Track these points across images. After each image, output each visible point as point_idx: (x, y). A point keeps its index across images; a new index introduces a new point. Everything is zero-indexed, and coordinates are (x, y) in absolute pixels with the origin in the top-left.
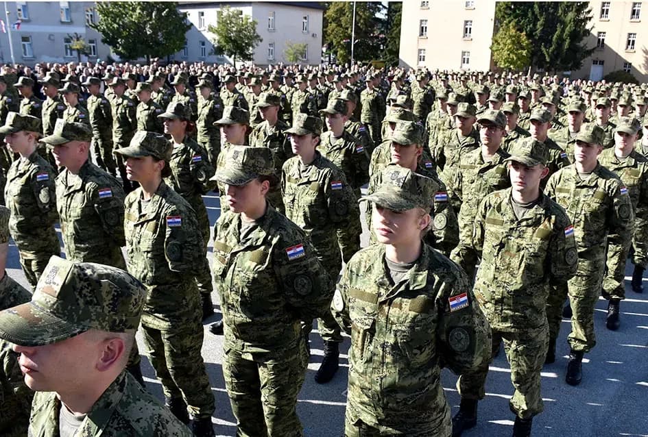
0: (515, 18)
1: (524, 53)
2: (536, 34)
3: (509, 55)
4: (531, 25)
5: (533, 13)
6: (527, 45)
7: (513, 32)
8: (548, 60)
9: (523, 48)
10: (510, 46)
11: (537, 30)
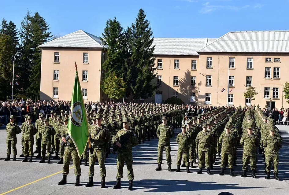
0: (114, 69)
1: (123, 89)
2: (127, 78)
3: (115, 91)
4: (124, 74)
5: (124, 66)
6: (124, 85)
7: (116, 78)
8: (134, 92)
9: (122, 87)
10: (115, 86)
11: (127, 76)
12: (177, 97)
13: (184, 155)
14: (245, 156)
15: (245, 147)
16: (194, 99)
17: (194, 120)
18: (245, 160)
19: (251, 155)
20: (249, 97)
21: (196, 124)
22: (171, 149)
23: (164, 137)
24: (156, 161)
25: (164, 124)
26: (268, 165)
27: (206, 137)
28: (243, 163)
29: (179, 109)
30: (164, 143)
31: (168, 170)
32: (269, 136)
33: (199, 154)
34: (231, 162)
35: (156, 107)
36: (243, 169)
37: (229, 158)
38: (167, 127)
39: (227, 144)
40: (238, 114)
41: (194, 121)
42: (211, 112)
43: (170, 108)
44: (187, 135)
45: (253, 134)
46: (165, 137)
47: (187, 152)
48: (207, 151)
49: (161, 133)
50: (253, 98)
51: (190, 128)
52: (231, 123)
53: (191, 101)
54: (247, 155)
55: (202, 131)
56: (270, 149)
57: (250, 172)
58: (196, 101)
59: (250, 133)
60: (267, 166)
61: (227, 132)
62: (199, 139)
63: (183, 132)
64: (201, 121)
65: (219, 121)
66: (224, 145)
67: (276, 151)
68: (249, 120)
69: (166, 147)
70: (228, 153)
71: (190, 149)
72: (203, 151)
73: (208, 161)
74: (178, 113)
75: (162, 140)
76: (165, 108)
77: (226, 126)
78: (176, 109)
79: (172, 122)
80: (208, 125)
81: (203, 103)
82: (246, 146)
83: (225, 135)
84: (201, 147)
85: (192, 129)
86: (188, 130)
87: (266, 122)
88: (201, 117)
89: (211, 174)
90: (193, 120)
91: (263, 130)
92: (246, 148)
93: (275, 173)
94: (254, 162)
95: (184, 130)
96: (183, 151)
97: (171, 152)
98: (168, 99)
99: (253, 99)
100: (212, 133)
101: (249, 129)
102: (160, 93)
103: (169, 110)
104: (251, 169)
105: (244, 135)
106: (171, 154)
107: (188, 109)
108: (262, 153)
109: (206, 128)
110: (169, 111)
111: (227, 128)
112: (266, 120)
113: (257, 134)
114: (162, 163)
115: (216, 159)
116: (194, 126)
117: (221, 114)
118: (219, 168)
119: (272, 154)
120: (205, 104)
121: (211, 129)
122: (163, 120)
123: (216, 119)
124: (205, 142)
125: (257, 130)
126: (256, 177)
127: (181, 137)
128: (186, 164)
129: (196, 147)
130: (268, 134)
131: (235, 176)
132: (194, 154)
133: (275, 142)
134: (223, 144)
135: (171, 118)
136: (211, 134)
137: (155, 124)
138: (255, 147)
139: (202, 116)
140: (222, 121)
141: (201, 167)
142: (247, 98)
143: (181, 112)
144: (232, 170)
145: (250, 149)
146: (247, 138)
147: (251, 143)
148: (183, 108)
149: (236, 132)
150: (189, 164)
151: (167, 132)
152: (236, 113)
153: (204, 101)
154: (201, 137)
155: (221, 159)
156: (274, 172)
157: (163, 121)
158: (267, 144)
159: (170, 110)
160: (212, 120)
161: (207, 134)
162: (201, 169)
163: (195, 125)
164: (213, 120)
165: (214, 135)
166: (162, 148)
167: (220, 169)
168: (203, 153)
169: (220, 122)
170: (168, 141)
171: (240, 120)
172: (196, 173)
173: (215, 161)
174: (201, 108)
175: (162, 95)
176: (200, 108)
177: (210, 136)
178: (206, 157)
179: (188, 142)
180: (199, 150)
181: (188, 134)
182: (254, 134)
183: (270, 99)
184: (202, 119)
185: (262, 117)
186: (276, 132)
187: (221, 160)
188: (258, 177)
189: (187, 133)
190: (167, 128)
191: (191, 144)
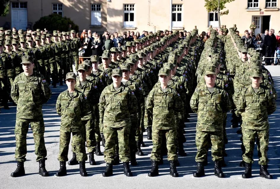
12: (60, 13)
13: (74, 139)
14: (201, 133)
15: (200, 113)
16: (100, 17)
17: (94, 62)
18: (202, 141)
19: (213, 130)
20: (216, 9)
21: (99, 71)
22: (46, 129)
23: (28, 101)
24: (13, 157)
25: (27, 74)
26: (249, 150)
27: (120, 98)
28: (197, 148)
29: (64, 42)
30: (29, 115)
31: (40, 173)
32: (250, 89)
33: (105, 135)
34: (172, 148)
35: (12, 38)
36: (197, 159)
37: (169, 139)
38: (34, 81)
39: (162, 110)
40: (188, 45)
41: (93, 65)
42: (131, 43)
43: (45, 39)
44: (78, 95)
45: (215, 86)
46: (30, 103)
47: (81, 133)
48: (122, 128)
49: (20, 94)
50: (224, 10)
51: (85, 80)
52: (171, 66)
53: (92, 24)
54: (205, 130)
55: (111, 85)
56: (252, 116)
57: (212, 165)
58: (104, 23)
59: (210, 84)
60: (246, 152)
61: (162, 86)
62: (105, 103)
63: (69, 89)
64: (110, 65)
65: (148, 63)
66: (157, 113)
67: (265, 119)
68: (210, 56)
69: (33, 124)
70: (165, 128)
71: (88, 126)
72: (115, 127)
73: (124, 149)
74: (62, 49)
75: (25, 109)
76: (32, 39)
77: (161, 72)
78: (57, 40)
79: (49, 69)
80: (124, 71)
81: (119, 26)
82: (202, 112)
83: (159, 91)
84: (109, 120)
85: (91, 82)
86: (81, 85)
87: (246, 59)
88: (109, 55)
89: (132, 175)
90: (91, 63)
91: (238, 76)
92: (202, 116)
93: (263, 164)
94: (219, 145)
95: (72, 85)
96: (71, 129)
97: (45, 134)
98: (42, 18)
99: (224, 13)
100: (133, 88)
101: (208, 76)
102: (21, 7)
103: (42, 44)
104: (214, 159)
105: (199, 89)
106: (46, 140)
107: (86, 40)
108: (238, 126)
109: (118, 77)
110: (42, 46)
111: (162, 76)
112: (246, 55)
113: (225, 84)
114: (25, 160)
115: (143, 143)
116: (94, 76)
117: (153, 47)
118: (148, 163)
119: (256, 126)
120: (123, 27)
121: (130, 80)
122: (25, 64)
123: (141, 59)
124: (118, 109)
125: (225, 78)
126: (224, 176)
127: (66, 100)
128: (80, 158)
129: (100, 120)
130: (248, 85)
131: (182, 176)
132: (96, 135)
133: (261, 100)
134: (155, 111)
135: (48, 62)
136: (130, 90)
137: (9, 75)
138: (220, 112)
139: (113, 52)
140: (154, 63)
141: (110, 162)
142: (212, 12)
143: (69, 46)
144: (176, 163)
145: (210, 118)
146: (205, 95)
147: (212, 104)
148: (75, 37)
149: (183, 84)
150: (85, 158)
151: (35, 90)
152: (184, 43)
153: (121, 23)
154: (107, 99)
155: (152, 142)
156: (259, 162)
157: (24, 68)
158: (245, 105)
159: (45, 43)
160: (133, 61)
161: (121, 91)
162: (111, 166)
163: (96, 74)
164: (135, 62)
165: (137, 92)
166: (25, 127)
167: (150, 162)
168: (114, 131)
169: (151, 64)
170: (37, 111)
171: (192, 58)
172: (100, 176)
173: (142, 148)
174: (114, 36)
175: (27, 10)
176: (112, 36)
177: (128, 96)
178: (121, 139)
179: (82, 110)
180: (106, 127)
181: (80, 94)
182: (220, 85)
183: (260, 10)
184: (113, 60)
185: (238, 50)
186: (263, 79)
187: (152, 145)
188: (228, 176)
189: (78, 92)
190: (35, 83)
191: (88, 114)
